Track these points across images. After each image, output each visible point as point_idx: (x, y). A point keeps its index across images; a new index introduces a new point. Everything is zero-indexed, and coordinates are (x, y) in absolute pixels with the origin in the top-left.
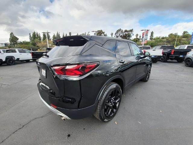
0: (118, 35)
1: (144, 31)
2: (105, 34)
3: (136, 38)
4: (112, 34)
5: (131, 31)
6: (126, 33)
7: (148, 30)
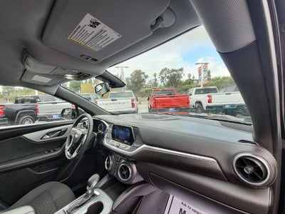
0: (164, 76)
1: (200, 65)
2: (146, 74)
3: (188, 78)
4: (155, 75)
5: (181, 70)
6: (175, 73)
7: (206, 64)
